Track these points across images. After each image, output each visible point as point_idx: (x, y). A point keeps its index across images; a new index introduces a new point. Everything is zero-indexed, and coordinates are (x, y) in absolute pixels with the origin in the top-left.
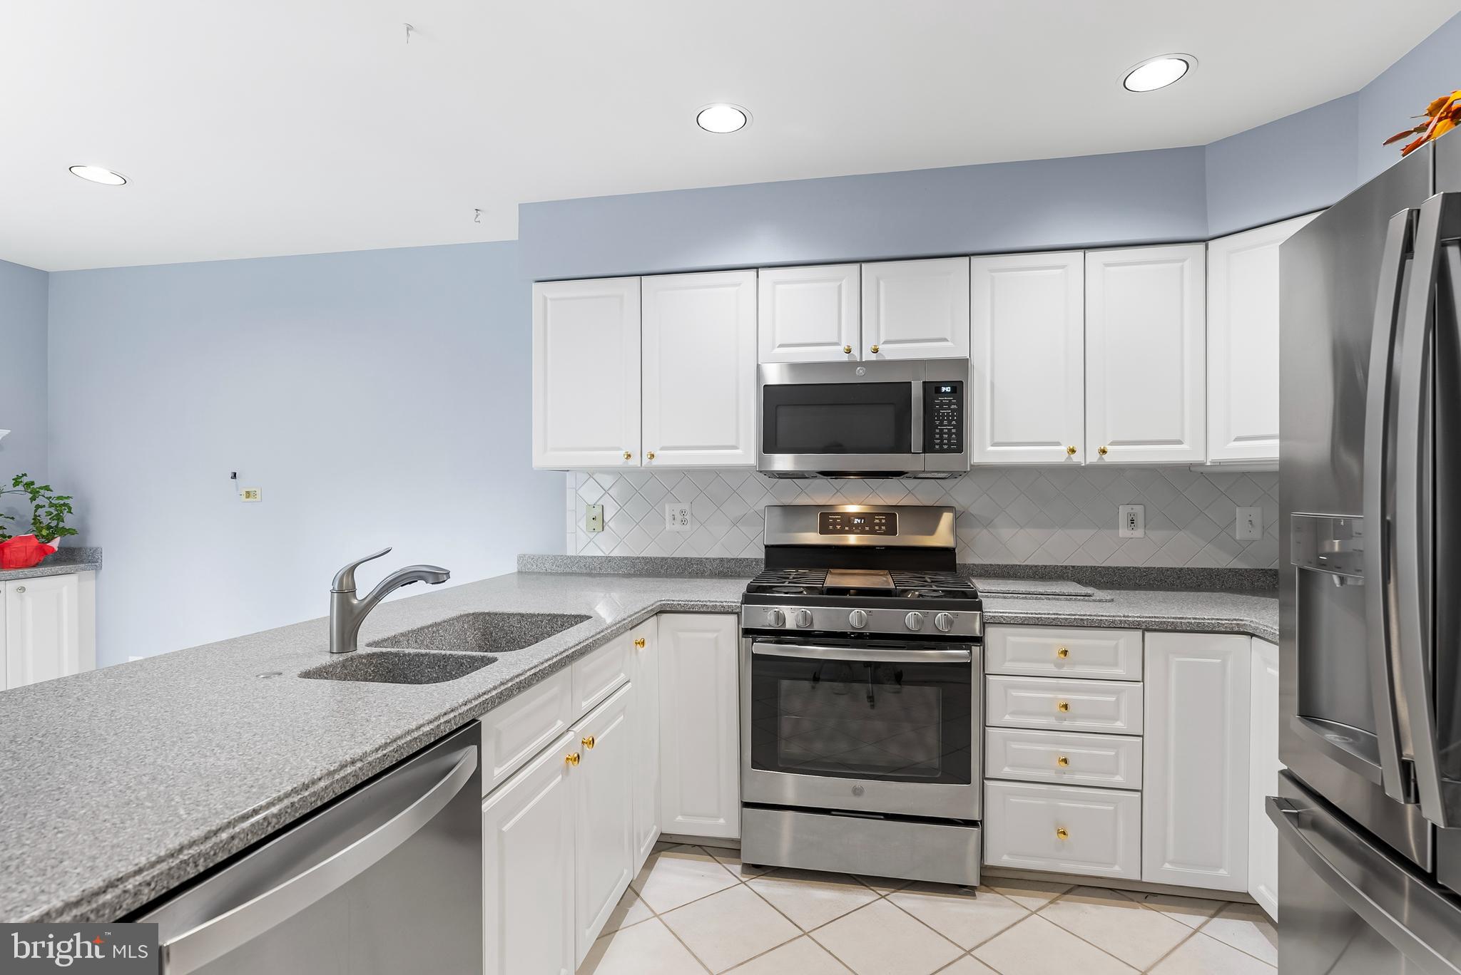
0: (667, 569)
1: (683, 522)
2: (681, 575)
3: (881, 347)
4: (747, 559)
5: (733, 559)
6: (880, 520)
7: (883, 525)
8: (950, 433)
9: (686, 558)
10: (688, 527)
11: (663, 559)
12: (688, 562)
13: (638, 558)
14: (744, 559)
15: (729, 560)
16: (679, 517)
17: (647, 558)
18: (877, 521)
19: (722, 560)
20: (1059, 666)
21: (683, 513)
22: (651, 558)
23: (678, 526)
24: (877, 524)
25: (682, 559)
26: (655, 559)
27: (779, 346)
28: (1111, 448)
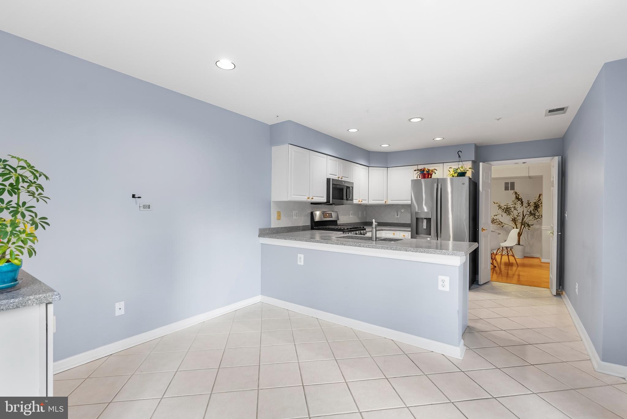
0: (293, 230)
1: (297, 216)
5: (307, 226)
7: (331, 215)
8: (352, 197)
11: (293, 227)
12: (297, 227)
13: (288, 227)
17: (290, 227)
19: (303, 226)
21: (296, 213)
23: (296, 218)
27: (330, 174)
28: (363, 201)
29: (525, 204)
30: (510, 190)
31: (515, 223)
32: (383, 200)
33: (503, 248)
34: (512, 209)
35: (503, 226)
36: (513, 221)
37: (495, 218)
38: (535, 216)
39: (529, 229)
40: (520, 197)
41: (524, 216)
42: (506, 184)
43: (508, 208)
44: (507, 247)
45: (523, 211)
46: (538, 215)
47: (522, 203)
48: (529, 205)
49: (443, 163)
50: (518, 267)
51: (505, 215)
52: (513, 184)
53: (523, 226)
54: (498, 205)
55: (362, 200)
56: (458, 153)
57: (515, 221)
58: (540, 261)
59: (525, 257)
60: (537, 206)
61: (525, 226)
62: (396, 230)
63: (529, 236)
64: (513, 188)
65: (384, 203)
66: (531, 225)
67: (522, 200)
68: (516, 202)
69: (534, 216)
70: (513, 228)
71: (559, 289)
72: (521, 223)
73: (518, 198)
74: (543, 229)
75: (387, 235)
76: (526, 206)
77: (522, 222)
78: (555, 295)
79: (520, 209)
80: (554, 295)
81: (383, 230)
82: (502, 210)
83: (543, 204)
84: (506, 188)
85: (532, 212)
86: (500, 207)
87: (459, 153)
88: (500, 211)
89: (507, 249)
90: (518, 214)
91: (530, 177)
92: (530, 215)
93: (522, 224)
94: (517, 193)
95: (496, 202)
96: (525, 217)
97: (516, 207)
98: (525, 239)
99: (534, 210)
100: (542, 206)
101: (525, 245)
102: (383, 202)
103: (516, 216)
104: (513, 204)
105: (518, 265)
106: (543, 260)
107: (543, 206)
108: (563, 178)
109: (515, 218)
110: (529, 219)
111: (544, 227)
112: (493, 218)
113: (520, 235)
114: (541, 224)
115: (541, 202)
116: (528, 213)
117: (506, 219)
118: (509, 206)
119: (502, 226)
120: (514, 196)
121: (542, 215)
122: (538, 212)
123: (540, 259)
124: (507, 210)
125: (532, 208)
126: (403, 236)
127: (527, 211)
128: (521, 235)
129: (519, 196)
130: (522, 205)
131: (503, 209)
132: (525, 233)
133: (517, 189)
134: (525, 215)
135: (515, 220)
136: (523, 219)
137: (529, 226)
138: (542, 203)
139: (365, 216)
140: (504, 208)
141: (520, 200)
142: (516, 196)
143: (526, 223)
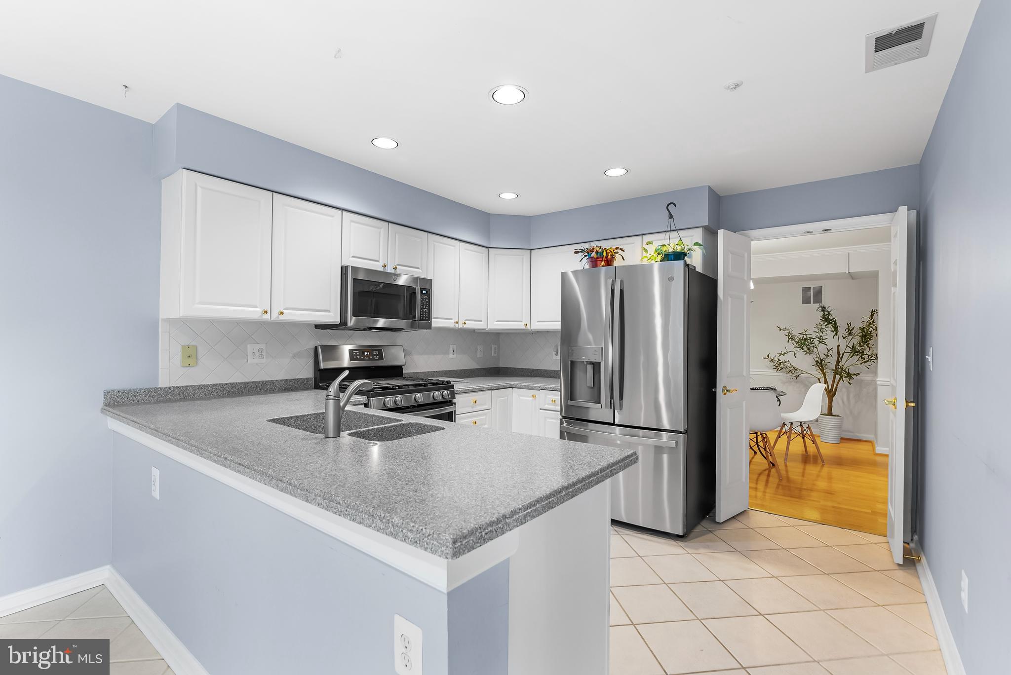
0: (249, 390)
1: (261, 357)
2: (258, 393)
3: (398, 267)
4: (302, 379)
5: (293, 379)
6: (376, 352)
7: (377, 355)
8: (426, 312)
9: (263, 381)
10: (264, 361)
11: (246, 383)
12: (264, 383)
13: (226, 384)
14: (300, 379)
15: (291, 380)
16: (258, 354)
17: (233, 383)
18: (374, 353)
19: (286, 380)
20: (473, 408)
21: (260, 351)
22: (236, 383)
23: (257, 360)
24: (375, 355)
25: (260, 382)
26: (240, 383)
27: (353, 257)
28: (467, 322)
29: (842, 331)
30: (814, 303)
31: (822, 370)
32: (521, 322)
33: (792, 423)
34: (816, 341)
35: (797, 377)
36: (818, 366)
37: (782, 358)
38: (863, 356)
39: (850, 384)
40: (831, 317)
41: (840, 356)
42: (806, 290)
43: (805, 339)
44: (801, 423)
45: (839, 346)
46: (869, 353)
47: (836, 328)
48: (850, 334)
49: (642, 235)
50: (823, 465)
51: (800, 353)
52: (818, 291)
53: (838, 377)
54: (786, 333)
55: (466, 320)
56: (668, 209)
57: (822, 367)
58: (874, 449)
59: (843, 440)
60: (865, 336)
61: (841, 377)
62: (537, 389)
63: (851, 396)
64: (818, 298)
65: (523, 327)
66: (854, 374)
67: (835, 322)
68: (823, 327)
69: (861, 356)
70: (819, 379)
71: (912, 540)
72: (833, 370)
73: (827, 319)
74: (878, 383)
75: (521, 398)
76: (844, 336)
77: (836, 368)
78: (902, 563)
79: (832, 342)
80: (899, 565)
81: (513, 388)
82: (795, 343)
83: (880, 332)
84: (806, 300)
85: (858, 348)
86: (790, 337)
87: (671, 207)
88: (791, 346)
89: (801, 425)
90: (829, 351)
91: (852, 276)
92: (852, 354)
93: (836, 374)
94: (825, 308)
95: (782, 327)
96: (842, 358)
97: (824, 338)
98: (843, 402)
99: (860, 343)
100: (877, 336)
101: (843, 416)
102: (520, 326)
103: (823, 357)
104: (817, 331)
105: (823, 461)
106: (879, 449)
107: (879, 335)
108: (921, 263)
109: (822, 360)
110: (850, 363)
111: (881, 379)
112: (779, 360)
113: (831, 393)
114: (875, 373)
115: (876, 328)
116: (849, 350)
117: (803, 362)
118: (808, 336)
119: (795, 375)
120: (821, 314)
121: (876, 355)
122: (868, 347)
123: (873, 446)
124: (805, 344)
125: (856, 340)
126: (551, 402)
127: (847, 346)
128: (835, 394)
129: (829, 314)
130: (836, 334)
131: (797, 341)
132: (844, 390)
133: (826, 301)
134: (843, 354)
135: (821, 363)
136: (838, 362)
137: (849, 376)
138: (876, 330)
139: (496, 355)
140: (800, 339)
141: (831, 323)
142: (824, 314)
143: (845, 371)
